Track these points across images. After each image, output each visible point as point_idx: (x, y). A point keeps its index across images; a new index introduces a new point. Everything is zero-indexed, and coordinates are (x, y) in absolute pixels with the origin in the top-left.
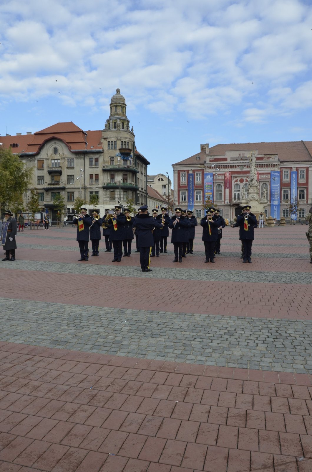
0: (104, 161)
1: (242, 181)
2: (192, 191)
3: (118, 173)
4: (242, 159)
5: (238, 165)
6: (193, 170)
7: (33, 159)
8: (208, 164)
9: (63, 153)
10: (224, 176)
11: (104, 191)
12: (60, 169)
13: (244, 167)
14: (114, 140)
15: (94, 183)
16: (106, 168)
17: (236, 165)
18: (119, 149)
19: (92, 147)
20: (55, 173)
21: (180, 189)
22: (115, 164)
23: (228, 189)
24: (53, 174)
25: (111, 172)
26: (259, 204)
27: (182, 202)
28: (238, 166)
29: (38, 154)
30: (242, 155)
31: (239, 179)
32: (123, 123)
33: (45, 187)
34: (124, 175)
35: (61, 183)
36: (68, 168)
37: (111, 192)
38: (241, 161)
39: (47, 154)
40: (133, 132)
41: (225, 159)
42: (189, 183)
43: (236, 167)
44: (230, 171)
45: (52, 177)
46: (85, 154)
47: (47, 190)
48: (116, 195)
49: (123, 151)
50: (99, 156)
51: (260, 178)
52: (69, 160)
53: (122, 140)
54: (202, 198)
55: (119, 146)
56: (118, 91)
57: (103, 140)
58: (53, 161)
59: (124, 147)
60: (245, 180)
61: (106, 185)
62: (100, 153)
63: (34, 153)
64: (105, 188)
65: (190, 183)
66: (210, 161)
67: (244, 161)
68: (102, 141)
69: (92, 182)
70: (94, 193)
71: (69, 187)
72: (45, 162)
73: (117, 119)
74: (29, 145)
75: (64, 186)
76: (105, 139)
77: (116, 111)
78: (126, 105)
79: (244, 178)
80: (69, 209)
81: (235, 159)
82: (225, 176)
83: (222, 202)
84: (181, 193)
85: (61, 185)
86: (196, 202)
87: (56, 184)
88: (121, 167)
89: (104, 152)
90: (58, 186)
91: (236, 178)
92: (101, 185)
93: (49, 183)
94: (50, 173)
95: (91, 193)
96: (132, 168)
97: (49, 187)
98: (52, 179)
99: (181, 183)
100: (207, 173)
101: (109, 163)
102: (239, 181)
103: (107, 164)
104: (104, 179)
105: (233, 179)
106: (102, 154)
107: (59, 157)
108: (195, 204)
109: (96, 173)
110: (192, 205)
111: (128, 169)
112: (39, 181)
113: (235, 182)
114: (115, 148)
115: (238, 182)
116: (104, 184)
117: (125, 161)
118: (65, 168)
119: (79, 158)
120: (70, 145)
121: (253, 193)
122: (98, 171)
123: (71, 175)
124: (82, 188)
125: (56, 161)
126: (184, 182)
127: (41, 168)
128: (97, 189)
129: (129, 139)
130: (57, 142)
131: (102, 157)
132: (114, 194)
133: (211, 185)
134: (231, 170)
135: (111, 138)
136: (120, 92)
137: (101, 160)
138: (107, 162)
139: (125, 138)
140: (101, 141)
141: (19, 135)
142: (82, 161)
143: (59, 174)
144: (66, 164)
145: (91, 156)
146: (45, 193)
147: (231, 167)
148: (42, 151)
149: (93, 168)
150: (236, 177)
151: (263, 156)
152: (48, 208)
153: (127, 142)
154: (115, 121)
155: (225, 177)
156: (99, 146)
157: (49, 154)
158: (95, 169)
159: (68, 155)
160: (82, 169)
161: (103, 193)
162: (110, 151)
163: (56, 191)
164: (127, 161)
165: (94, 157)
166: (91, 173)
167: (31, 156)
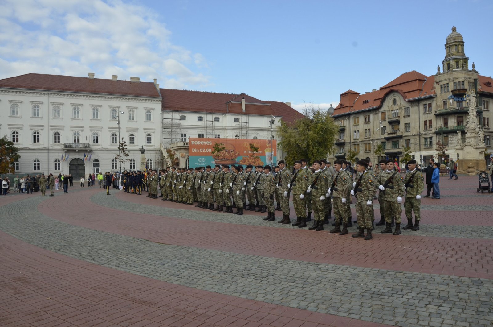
0: (437, 105)
3: (451, 116)
7: (377, 112)
9: (401, 103)
11: (438, 136)
12: (397, 119)
14: (446, 82)
15: (428, 128)
16: (437, 113)
18: (452, 91)
19: (425, 94)
20: (394, 123)
22: (448, 107)
24: (393, 124)
25: (444, 116)
26: (475, 149)
29: (380, 107)
32: (457, 63)
33: (386, 137)
34: (458, 117)
35: (398, 132)
36: (405, 117)
37: (445, 136)
39: (388, 106)
40: (475, 68)
46: (418, 101)
47: (388, 139)
48: (449, 140)
49: (457, 92)
50: (432, 101)
52: (406, 109)
53: (455, 81)
55: (451, 87)
56: (454, 29)
57: (435, 84)
58: (393, 112)
59: (458, 88)
61: (438, 130)
62: (431, 98)
63: (377, 106)
64: (438, 133)
68: (435, 85)
69: (427, 128)
70: (428, 140)
71: (406, 135)
72: (386, 113)
73: (449, 60)
74: (374, 100)
75: (401, 134)
76: (438, 83)
77: (449, 52)
78: (464, 42)
85: (399, 134)
87: (394, 133)
88: (452, 110)
89: (437, 96)
90: (395, 135)
92: (434, 131)
93: (390, 132)
94: (390, 123)
95: (426, 139)
97: (389, 136)
98: (393, 128)
101: (441, 106)
103: (439, 109)
104: (438, 124)
106: (435, 99)
107: (397, 108)
109: (430, 119)
111: (462, 111)
112: (383, 132)
114: (448, 91)
116: (436, 129)
117: (460, 102)
118: (403, 117)
119: (414, 106)
120: (406, 94)
121: (469, 137)
122: (431, 116)
123: (408, 124)
124: (418, 135)
125: (395, 111)
127: (384, 119)
128: (431, 134)
129: (464, 77)
130: (396, 93)
131: (435, 101)
132: (448, 139)
135: (443, 81)
136: (456, 30)
137: (434, 105)
138: (440, 106)
139: (459, 78)
140: (434, 86)
142: (416, 108)
143: (397, 124)
144: (402, 113)
145: (425, 102)
146: (387, 142)
148: (384, 104)
149: (427, 114)
152: (388, 156)
153: (461, 82)
154: (448, 63)
156: (432, 91)
157: (390, 106)
158: (429, 115)
159: (404, 104)
160: (417, 116)
161: (437, 139)
162: (443, 94)
163: (395, 140)
164: (462, 102)
165: (427, 102)
166: (425, 120)
167: (376, 110)
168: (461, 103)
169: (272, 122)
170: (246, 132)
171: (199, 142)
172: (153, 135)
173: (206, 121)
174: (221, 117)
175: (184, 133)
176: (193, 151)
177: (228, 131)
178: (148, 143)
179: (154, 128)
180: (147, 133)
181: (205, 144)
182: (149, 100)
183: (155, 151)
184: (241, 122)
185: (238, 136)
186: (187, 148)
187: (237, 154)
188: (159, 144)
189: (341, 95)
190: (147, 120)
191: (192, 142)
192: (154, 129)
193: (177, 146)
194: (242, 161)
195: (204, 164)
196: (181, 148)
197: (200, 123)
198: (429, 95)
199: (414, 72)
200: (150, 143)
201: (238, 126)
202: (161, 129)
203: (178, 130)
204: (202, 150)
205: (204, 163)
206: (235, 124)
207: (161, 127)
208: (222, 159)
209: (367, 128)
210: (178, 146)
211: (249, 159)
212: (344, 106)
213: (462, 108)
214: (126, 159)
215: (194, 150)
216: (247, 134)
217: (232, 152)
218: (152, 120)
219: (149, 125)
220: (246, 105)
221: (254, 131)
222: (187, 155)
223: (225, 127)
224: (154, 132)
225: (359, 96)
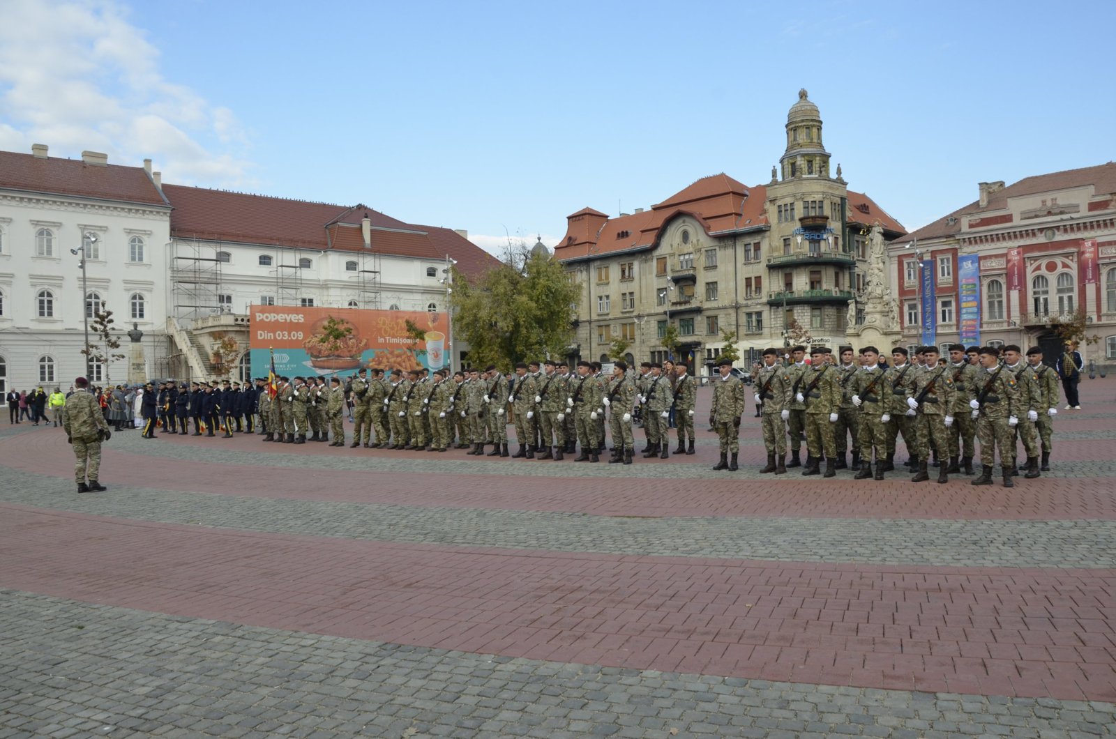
0: (771, 247)
1: (1051, 267)
2: (930, 301)
3: (798, 270)
4: (1050, 213)
5: (1039, 229)
6: (932, 252)
7: (649, 256)
8: (964, 233)
9: (698, 241)
10: (1005, 259)
11: (772, 310)
12: (691, 272)
13: (1056, 232)
14: (789, 200)
15: (753, 294)
16: (772, 262)
17: (1033, 230)
18: (801, 220)
19: (748, 222)
20: (685, 281)
21: (904, 298)
22: (792, 252)
23: (1015, 289)
24: (681, 284)
25: (785, 268)
26: (882, 336)
27: (908, 328)
28: (1041, 230)
29: (656, 246)
30: (1049, 204)
31: (1044, 263)
32: (810, 162)
33: (667, 309)
34: (812, 272)
35: (693, 301)
36: (706, 268)
37: (787, 311)
38: (1049, 219)
39: (672, 246)
40: (842, 176)
41: (1008, 218)
42: (924, 283)
43: (1034, 235)
44: (1019, 247)
45: (681, 289)
46: (734, 237)
47: (673, 315)
48: (797, 317)
49: (809, 222)
50: (762, 239)
51: (1100, 256)
52: (709, 253)
53: (806, 200)
54: (954, 315)
55: (799, 212)
56: (803, 95)
57: (768, 203)
58: (682, 258)
59: (812, 214)
60: (1060, 265)
61: (773, 298)
62: (759, 232)
63: (649, 245)
64: (774, 304)
65: (927, 282)
66: (971, 226)
67: (1058, 218)
68: (768, 206)
69: (751, 293)
70: (754, 317)
71: (709, 306)
72: (668, 259)
73: (795, 156)
74: (642, 232)
75: (699, 305)
76: (773, 201)
77: (795, 140)
78: (821, 122)
79: (1058, 261)
80: (709, 350)
81: (1033, 215)
82: (1009, 258)
83: (1002, 322)
84: (906, 308)
85: (694, 304)
86: (942, 326)
87: (685, 303)
88: (801, 257)
89: (772, 229)
90: (687, 306)
91: (1035, 261)
92: (765, 300)
93: (675, 301)
94: (677, 281)
95: (749, 315)
96: (829, 256)
97: (674, 308)
98: (681, 292)
99: (905, 284)
100: (964, 255)
101: (780, 250)
102: (1043, 267)
103: (776, 254)
104: (773, 285)
105: (1028, 264)
106: (768, 234)
107: (691, 250)
108: (939, 331)
109: (757, 275)
110: (932, 334)
111: (820, 260)
112: (660, 298)
113: (1034, 271)
114: (793, 219)
115: (1043, 271)
116: (771, 296)
117: (815, 242)
118: (702, 268)
119: (725, 247)
120: (709, 221)
121: (872, 312)
122: (760, 269)
123: (712, 283)
124: (732, 307)
125: (687, 257)
126: (912, 282)
127: (662, 272)
128: (759, 306)
129: (824, 193)
130: (687, 219)
131: (767, 239)
132: (793, 316)
133: (975, 285)
134: (1022, 242)
135: (783, 197)
136: (806, 96)
137: (765, 247)
138: (776, 249)
139: (813, 193)
140: (765, 207)
141: (639, 212)
142: (730, 251)
143: (691, 283)
144: (702, 261)
145: (748, 240)
146: (670, 321)
147: (1022, 236)
148: (662, 240)
149: (751, 263)
150: (1036, 259)
151: (1108, 197)
153: (817, 202)
154: (791, 161)
155: (1008, 261)
156: (762, 217)
157: (675, 245)
158: (756, 267)
159: (706, 242)
160: (731, 268)
161: (770, 315)
162: (783, 225)
163: (686, 317)
164: (819, 242)
165: (752, 240)
166: (748, 276)
167: (646, 252)
168: (817, 244)
169: (431, 273)
170: (373, 295)
171: (272, 315)
172: (147, 296)
173: (282, 266)
174: (314, 257)
175: (225, 293)
176: (259, 338)
177: (332, 292)
178: (134, 316)
179: (149, 279)
180: (132, 293)
181: (288, 321)
182: (137, 210)
183: (154, 335)
184: (364, 271)
185: (355, 304)
186: (243, 329)
187: (363, 343)
188: (164, 319)
189: (569, 218)
190: (133, 259)
191: (257, 314)
192: (152, 283)
193: (216, 323)
194: (373, 360)
195: (286, 367)
196: (230, 329)
197: (264, 271)
198: (755, 226)
199: (723, 176)
200: (141, 315)
201: (355, 279)
202: (170, 284)
203: (212, 287)
204: (282, 335)
205: (286, 364)
206: (347, 276)
207: (169, 278)
208: (328, 356)
209: (627, 292)
210: (222, 326)
211: (389, 355)
212: (576, 243)
213: (820, 255)
214: (113, 356)
215: (261, 335)
216: (377, 300)
217: (350, 339)
218: (145, 260)
219: (137, 273)
220: (372, 231)
221: (393, 293)
222: (244, 345)
223: (326, 281)
224: (150, 291)
225: (608, 220)
